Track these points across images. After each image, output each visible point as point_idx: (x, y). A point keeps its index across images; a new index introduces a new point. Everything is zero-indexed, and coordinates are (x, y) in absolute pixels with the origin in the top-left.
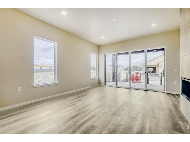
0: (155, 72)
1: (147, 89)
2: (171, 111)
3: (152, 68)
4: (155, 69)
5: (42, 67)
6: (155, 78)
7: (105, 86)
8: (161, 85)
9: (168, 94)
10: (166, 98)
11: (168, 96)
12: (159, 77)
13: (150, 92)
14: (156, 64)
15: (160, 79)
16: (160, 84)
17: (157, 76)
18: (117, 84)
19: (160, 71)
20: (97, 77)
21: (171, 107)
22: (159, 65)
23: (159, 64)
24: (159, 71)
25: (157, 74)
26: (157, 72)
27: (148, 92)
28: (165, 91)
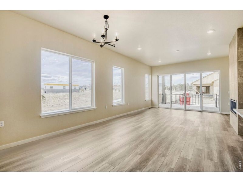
0: (209, 93)
1: (203, 111)
2: (223, 124)
3: (205, 88)
4: (209, 89)
5: (65, 87)
6: (210, 100)
7: (158, 108)
8: (217, 107)
9: (222, 114)
10: (221, 117)
11: (222, 116)
12: (214, 99)
13: (206, 113)
14: (210, 83)
15: (214, 102)
16: (215, 107)
17: (211, 98)
18: (171, 106)
19: (215, 92)
20: (150, 99)
21: (224, 122)
22: (214, 84)
23: (213, 82)
24: (213, 92)
25: (212, 96)
26: (211, 93)
27: (203, 113)
28: (220, 112)
